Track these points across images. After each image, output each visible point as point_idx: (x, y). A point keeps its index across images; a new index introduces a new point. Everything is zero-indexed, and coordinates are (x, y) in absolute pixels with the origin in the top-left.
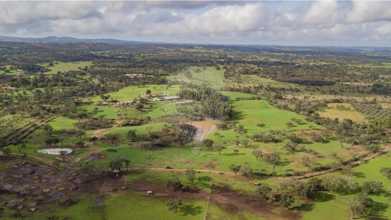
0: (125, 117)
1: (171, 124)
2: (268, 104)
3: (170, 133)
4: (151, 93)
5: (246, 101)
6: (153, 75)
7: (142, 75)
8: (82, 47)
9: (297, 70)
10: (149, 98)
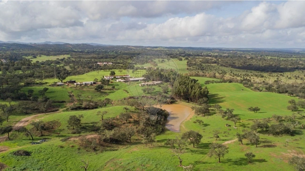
0: (78, 98)
1: (134, 107)
2: (244, 87)
3: (131, 120)
4: (116, 75)
5: (217, 84)
6: (122, 64)
7: (111, 63)
8: (67, 47)
9: (252, 60)
10: (112, 79)
